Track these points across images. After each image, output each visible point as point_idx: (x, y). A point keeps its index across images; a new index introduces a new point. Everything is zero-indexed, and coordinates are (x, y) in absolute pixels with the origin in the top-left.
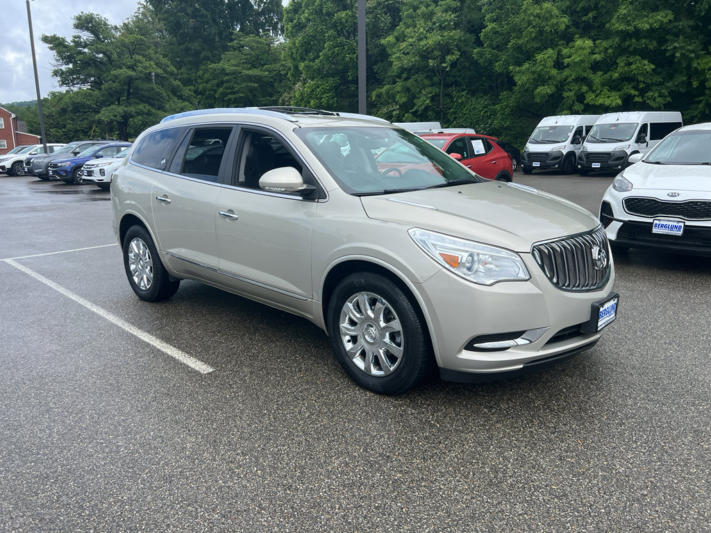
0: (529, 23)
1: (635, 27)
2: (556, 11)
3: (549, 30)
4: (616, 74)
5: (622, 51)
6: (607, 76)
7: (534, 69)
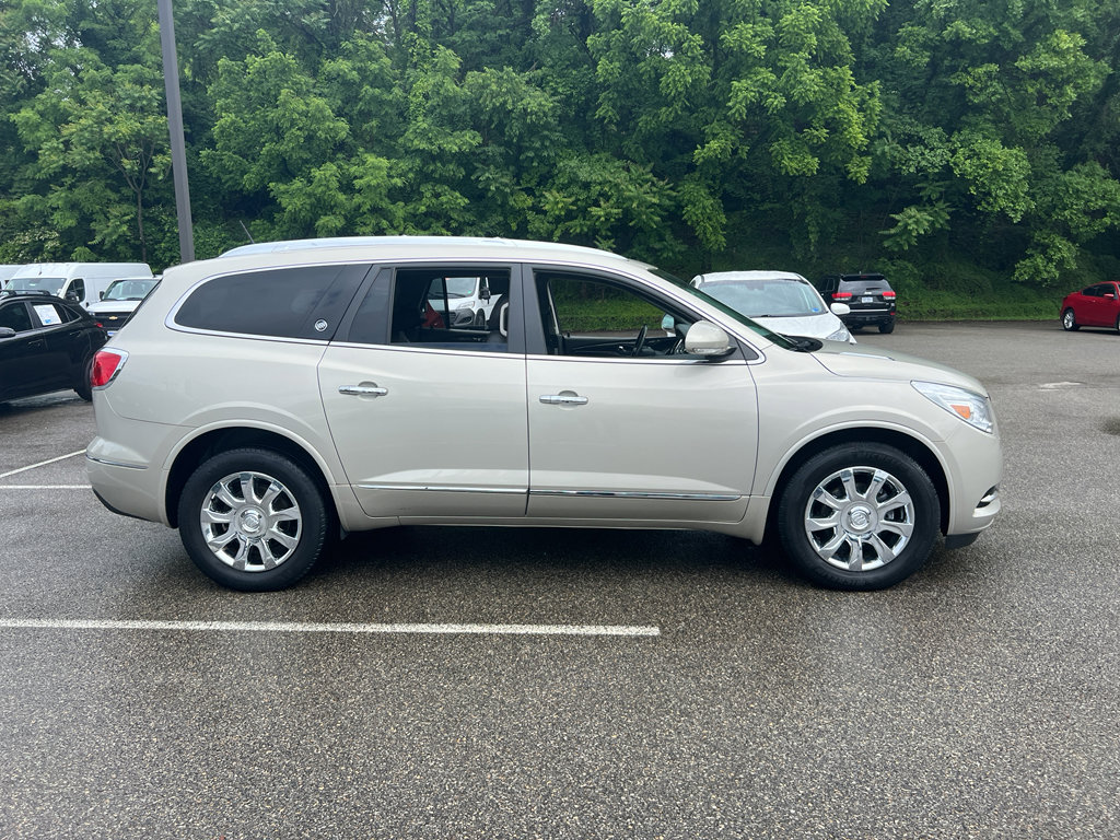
0: (293, 123)
1: (439, 148)
2: (329, 112)
3: (323, 136)
4: (423, 208)
5: (425, 177)
6: (410, 208)
7: (309, 189)
